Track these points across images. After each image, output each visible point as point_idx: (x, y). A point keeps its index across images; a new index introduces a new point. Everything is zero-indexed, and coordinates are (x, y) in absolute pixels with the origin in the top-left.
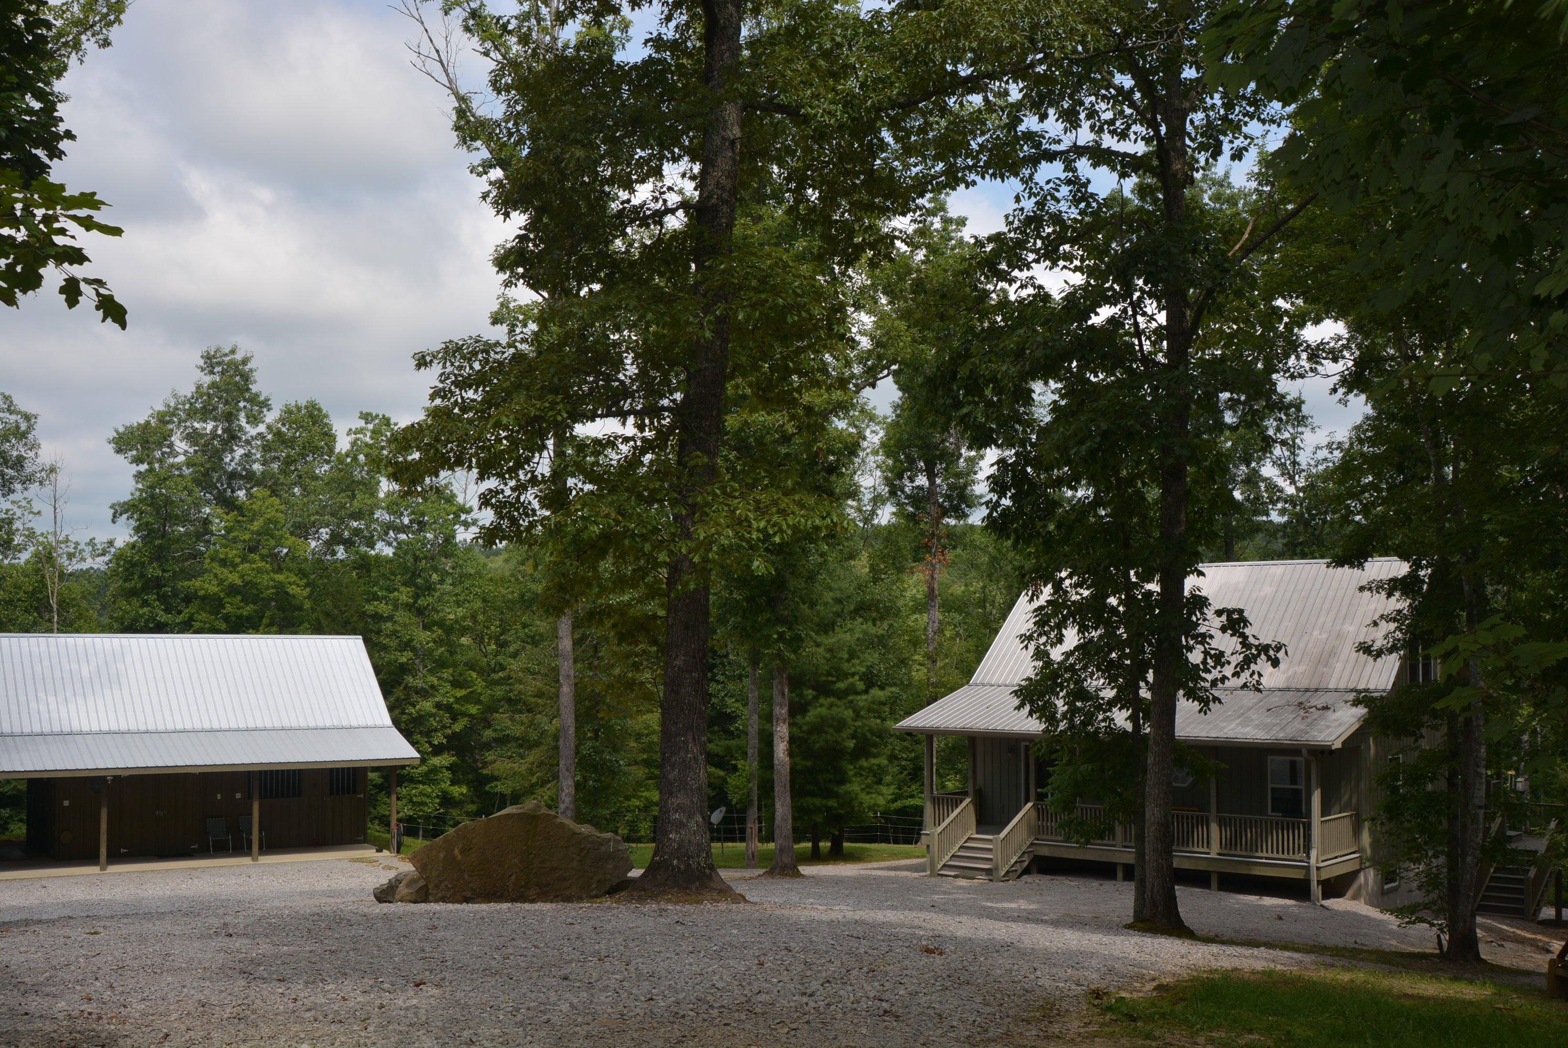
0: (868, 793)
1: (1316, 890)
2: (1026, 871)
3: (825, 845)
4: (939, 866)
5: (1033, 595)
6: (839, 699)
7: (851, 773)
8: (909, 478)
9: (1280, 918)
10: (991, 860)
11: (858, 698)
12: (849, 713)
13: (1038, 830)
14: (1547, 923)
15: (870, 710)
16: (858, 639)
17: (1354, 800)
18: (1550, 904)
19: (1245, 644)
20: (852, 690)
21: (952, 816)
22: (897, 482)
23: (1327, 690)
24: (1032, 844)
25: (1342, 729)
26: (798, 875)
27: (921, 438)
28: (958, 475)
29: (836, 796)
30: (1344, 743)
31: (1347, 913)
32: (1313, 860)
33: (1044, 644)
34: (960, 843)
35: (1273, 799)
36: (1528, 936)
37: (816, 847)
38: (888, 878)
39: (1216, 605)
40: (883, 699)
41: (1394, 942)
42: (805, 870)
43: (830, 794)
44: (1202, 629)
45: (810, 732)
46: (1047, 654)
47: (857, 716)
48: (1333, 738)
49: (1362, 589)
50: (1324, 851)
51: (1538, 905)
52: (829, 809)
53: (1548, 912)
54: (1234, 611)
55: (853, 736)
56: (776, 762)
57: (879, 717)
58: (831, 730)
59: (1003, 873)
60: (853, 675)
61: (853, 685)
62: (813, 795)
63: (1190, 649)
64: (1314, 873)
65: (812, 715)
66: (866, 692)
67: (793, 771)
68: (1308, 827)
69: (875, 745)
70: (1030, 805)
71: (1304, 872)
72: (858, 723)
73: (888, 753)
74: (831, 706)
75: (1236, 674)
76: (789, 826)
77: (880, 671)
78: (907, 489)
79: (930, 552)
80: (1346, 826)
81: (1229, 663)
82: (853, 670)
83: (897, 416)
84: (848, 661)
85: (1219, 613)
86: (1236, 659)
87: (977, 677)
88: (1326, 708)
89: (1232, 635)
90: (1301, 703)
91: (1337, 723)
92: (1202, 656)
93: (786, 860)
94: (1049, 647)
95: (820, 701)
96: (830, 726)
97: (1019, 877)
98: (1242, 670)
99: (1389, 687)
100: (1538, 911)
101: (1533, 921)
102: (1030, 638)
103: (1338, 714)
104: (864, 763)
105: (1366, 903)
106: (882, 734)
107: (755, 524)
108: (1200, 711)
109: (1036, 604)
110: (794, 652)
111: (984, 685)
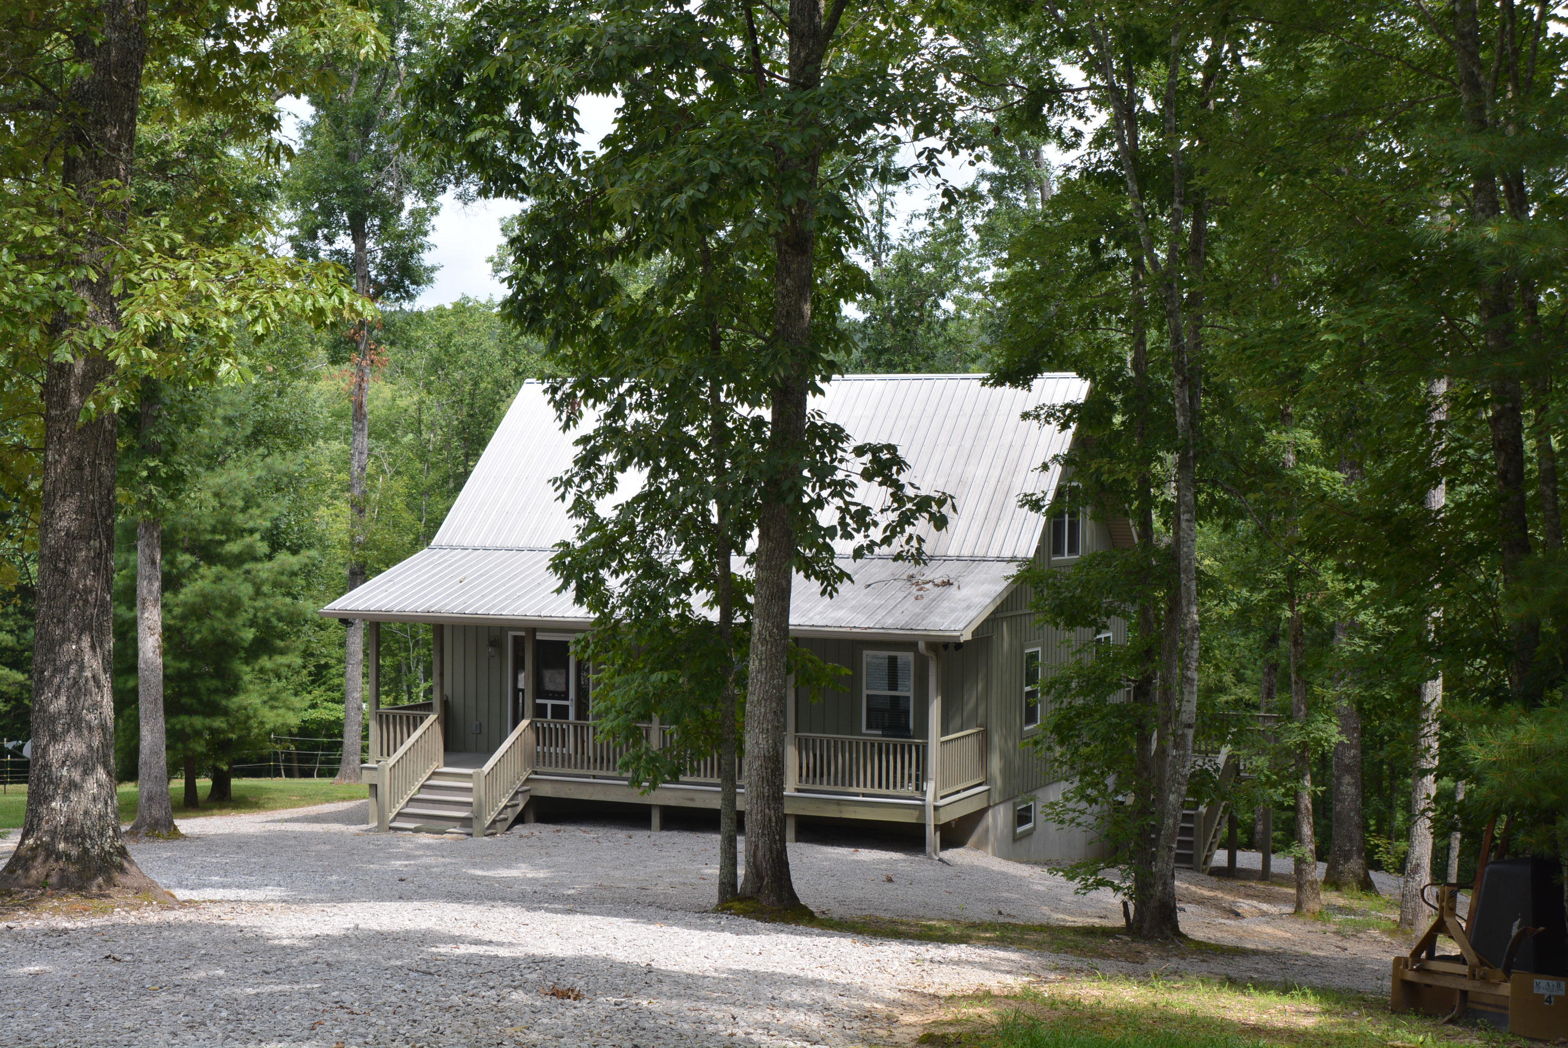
0: (272, 708)
1: (932, 837)
2: (520, 819)
3: (204, 783)
4: (392, 816)
5: (569, 419)
6: (230, 567)
7: (247, 678)
8: (326, 237)
9: (890, 880)
10: (470, 804)
11: (259, 566)
12: (246, 590)
13: (536, 760)
14: (1218, 873)
15: (276, 584)
16: (259, 479)
17: (981, 711)
18: (1221, 846)
19: (899, 497)
20: (249, 555)
21: (409, 742)
22: (307, 244)
23: (946, 559)
24: (528, 780)
25: (972, 614)
26: (174, 834)
27: (345, 179)
28: (401, 236)
29: (225, 712)
30: (974, 633)
31: (973, 869)
32: (929, 797)
33: (588, 493)
34: (422, 781)
35: (869, 710)
36: (1207, 893)
37: (190, 787)
38: (314, 835)
39: (858, 440)
40: (296, 568)
41: (1045, 909)
42: (186, 825)
43: (213, 710)
44: (839, 475)
45: (184, 618)
46: (591, 508)
47: (258, 593)
48: (961, 626)
49: (1025, 416)
50: (943, 784)
51: (1210, 850)
52: (213, 731)
53: (1220, 857)
54: (881, 448)
55: (252, 623)
56: (141, 665)
57: (288, 594)
58: (219, 614)
59: (488, 823)
60: (252, 532)
61: (251, 547)
62: (190, 712)
63: (819, 503)
64: (930, 812)
65: (188, 593)
66: (270, 557)
67: (167, 679)
68: (922, 752)
69: (282, 636)
70: (524, 723)
71: (916, 813)
72: (260, 603)
73: (302, 647)
74: (218, 579)
75: (887, 541)
76: (163, 762)
77: (289, 525)
78: (322, 254)
79: (356, 349)
80: (970, 748)
81: (875, 524)
82: (251, 524)
83: (308, 143)
84: (244, 510)
85: (860, 451)
86: (886, 519)
87: (441, 537)
88: (948, 583)
89: (881, 484)
90: (912, 577)
91: (964, 604)
92: (838, 514)
93: (157, 812)
94: (593, 498)
95: (201, 570)
96: (218, 608)
97: (508, 829)
98: (894, 534)
99: (1031, 554)
100: (1209, 857)
101: (1203, 871)
102: (568, 483)
103: (965, 592)
104: (265, 662)
105: (994, 854)
106: (295, 620)
107: (222, 304)
108: (823, 593)
109: (576, 433)
110: (172, 497)
111: (452, 548)
